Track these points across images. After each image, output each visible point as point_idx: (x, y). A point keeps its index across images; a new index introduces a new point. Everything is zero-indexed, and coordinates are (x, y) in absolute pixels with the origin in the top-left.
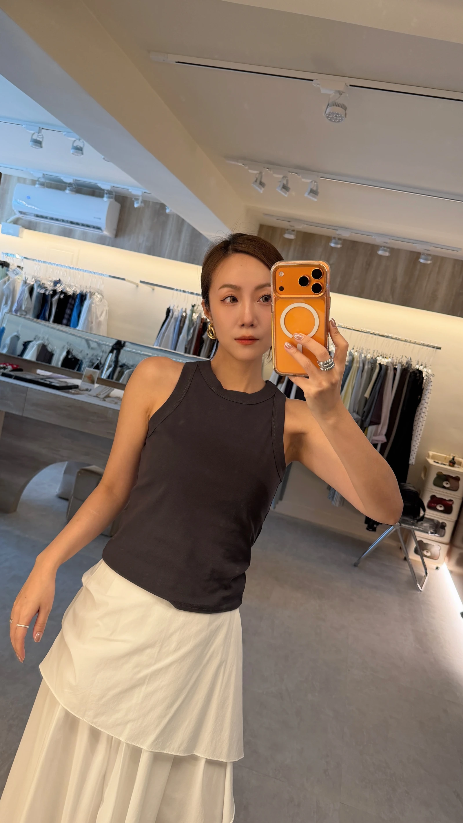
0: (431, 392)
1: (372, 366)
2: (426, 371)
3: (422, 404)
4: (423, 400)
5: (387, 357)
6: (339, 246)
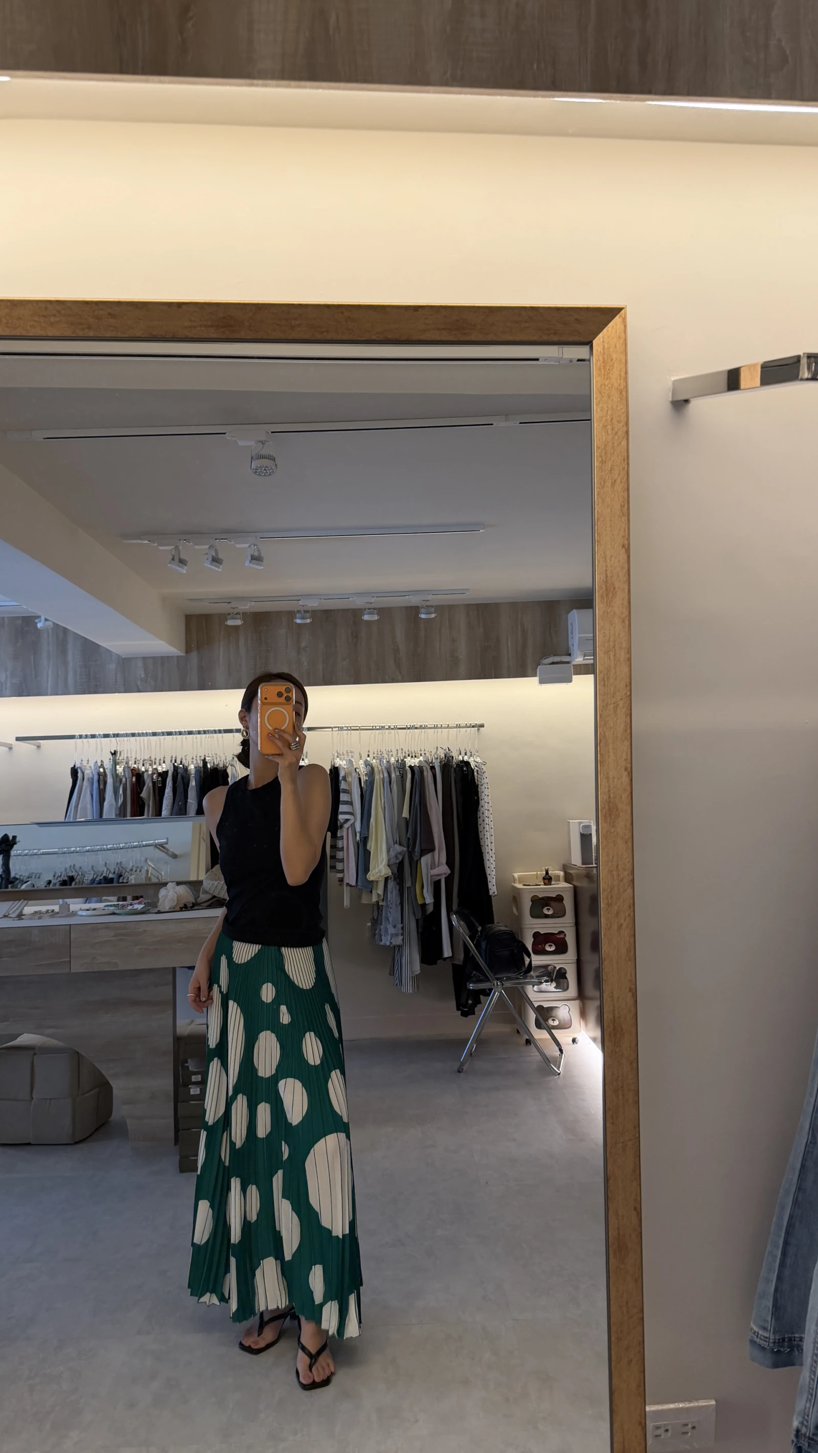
0: (489, 787)
1: (401, 772)
2: (474, 761)
3: (482, 807)
4: (482, 800)
5: (417, 755)
6: (308, 621)
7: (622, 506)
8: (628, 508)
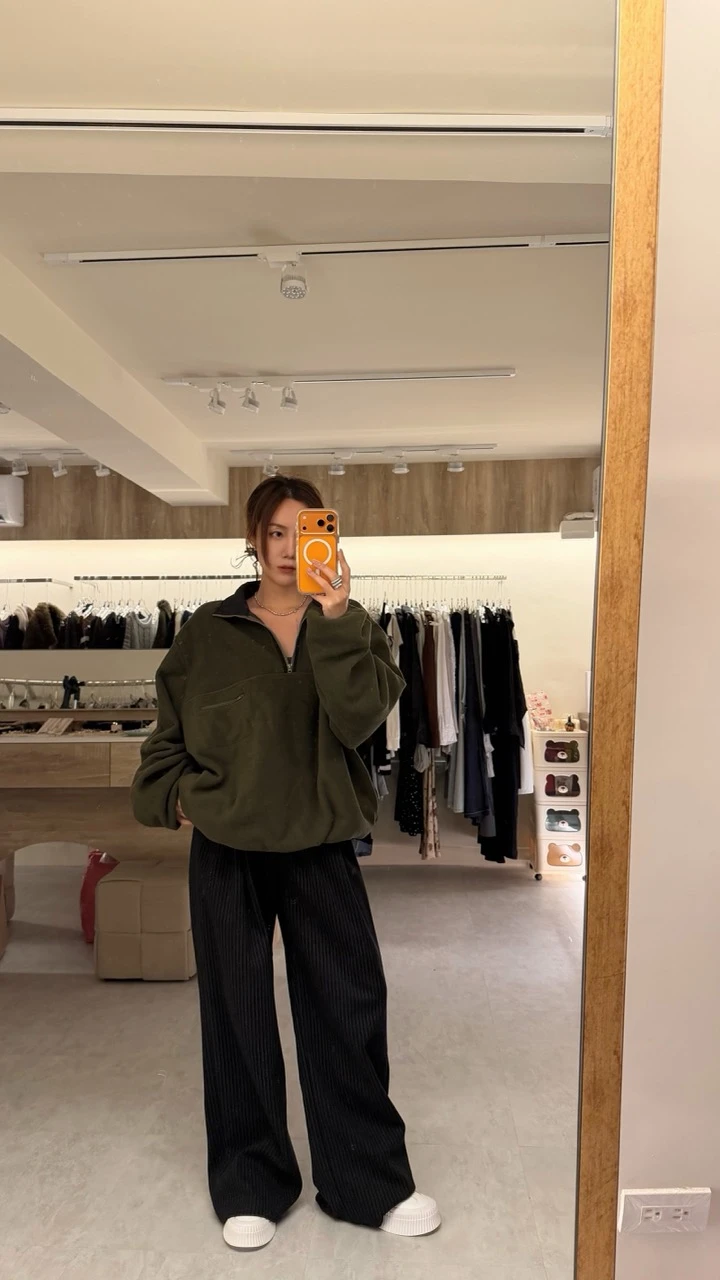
6: (342, 473)
7: (650, 192)
8: (657, 195)
